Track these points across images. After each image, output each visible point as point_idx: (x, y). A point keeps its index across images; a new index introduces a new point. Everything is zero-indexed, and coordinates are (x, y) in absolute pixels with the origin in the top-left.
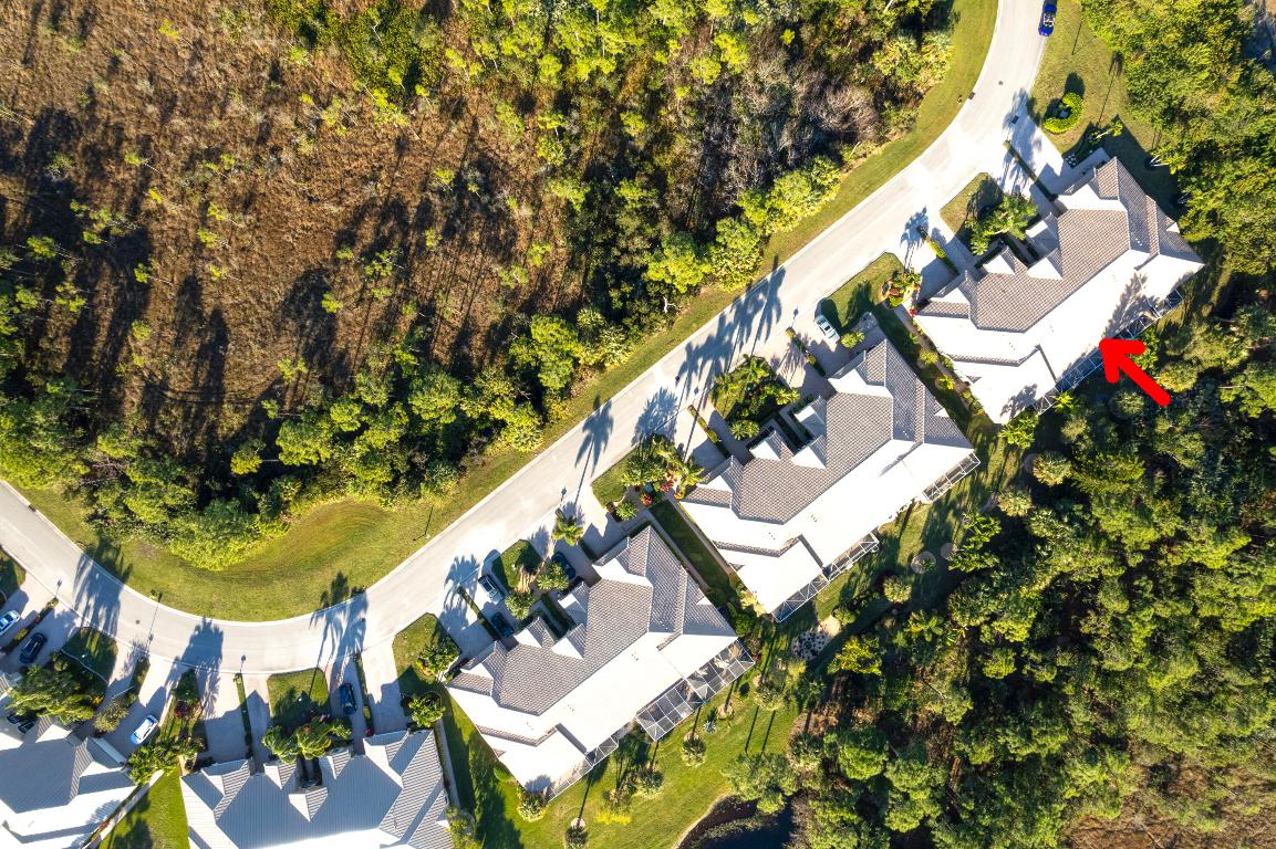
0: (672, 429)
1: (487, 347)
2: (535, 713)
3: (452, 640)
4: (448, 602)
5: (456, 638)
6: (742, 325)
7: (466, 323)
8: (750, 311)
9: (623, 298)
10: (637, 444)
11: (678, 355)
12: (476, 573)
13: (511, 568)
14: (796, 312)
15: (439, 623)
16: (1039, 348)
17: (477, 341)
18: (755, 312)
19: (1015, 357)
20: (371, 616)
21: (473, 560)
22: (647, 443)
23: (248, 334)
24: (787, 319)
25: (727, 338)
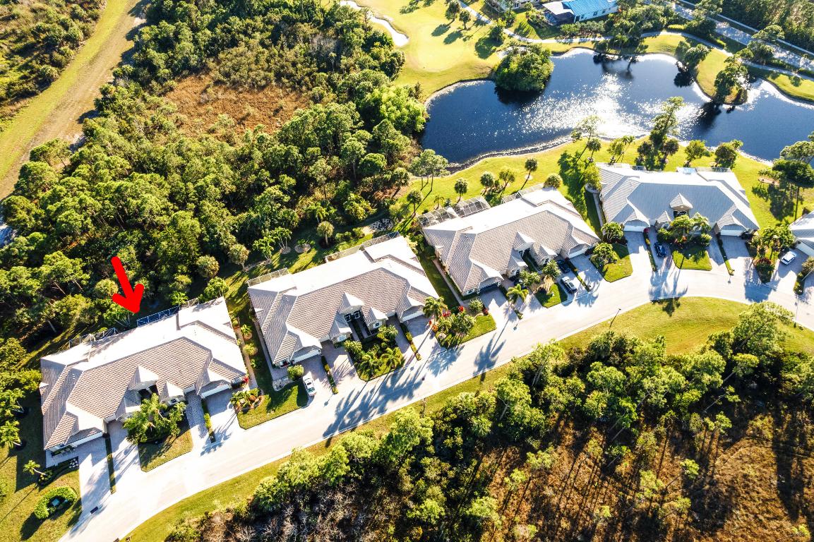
0: (435, 349)
1: (560, 434)
2: (549, 212)
3: (595, 266)
4: (596, 286)
5: (592, 266)
6: (367, 404)
7: (577, 455)
8: (359, 412)
9: (453, 434)
10: (461, 346)
11: (420, 394)
12: (577, 296)
13: (556, 295)
14: (326, 404)
15: (603, 276)
16: (178, 328)
17: (569, 439)
18: (355, 411)
19: (196, 327)
20: (647, 286)
21: (579, 303)
22: (454, 344)
23: (760, 490)
24: (335, 400)
25: (380, 398)
